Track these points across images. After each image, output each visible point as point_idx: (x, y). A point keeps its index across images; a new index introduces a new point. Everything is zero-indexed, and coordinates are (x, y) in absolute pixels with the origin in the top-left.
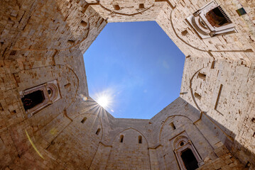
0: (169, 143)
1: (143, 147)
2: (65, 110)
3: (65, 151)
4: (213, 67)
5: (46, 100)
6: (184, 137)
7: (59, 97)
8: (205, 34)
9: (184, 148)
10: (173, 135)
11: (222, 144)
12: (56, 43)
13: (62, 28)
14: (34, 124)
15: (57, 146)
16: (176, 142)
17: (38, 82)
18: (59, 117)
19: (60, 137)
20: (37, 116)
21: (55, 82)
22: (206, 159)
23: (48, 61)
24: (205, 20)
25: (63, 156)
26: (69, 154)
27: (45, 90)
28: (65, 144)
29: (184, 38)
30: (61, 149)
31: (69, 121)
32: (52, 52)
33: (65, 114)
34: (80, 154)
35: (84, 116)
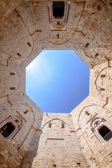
0: (15, 111)
1: (8, 92)
2: (40, 31)
3: (9, 25)
4: (71, 132)
5: (54, 19)
6: (22, 121)
7: (52, 29)
8: (91, 125)
9: (15, 124)
10: (21, 113)
11: (27, 150)
12: (91, 37)
13: (100, 43)
14: (40, 4)
15: (15, 20)
16: (17, 116)
17: (70, 17)
18: (37, 26)
19: (22, 23)
20: (46, 9)
21: (64, 29)
22: (13, 143)
23: (80, 28)
24: (101, 125)
25: (6, 23)
26: (6, 29)
27: (61, 20)
28: (15, 26)
29: (83, 113)
30: (12, 22)
31: (32, 33)
32: (85, 32)
33: (37, 31)
34: (5, 39)
35: (32, 45)
